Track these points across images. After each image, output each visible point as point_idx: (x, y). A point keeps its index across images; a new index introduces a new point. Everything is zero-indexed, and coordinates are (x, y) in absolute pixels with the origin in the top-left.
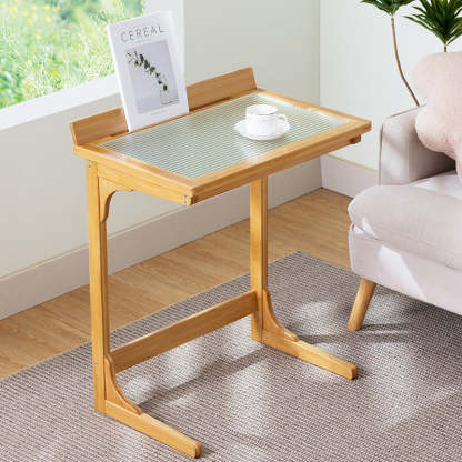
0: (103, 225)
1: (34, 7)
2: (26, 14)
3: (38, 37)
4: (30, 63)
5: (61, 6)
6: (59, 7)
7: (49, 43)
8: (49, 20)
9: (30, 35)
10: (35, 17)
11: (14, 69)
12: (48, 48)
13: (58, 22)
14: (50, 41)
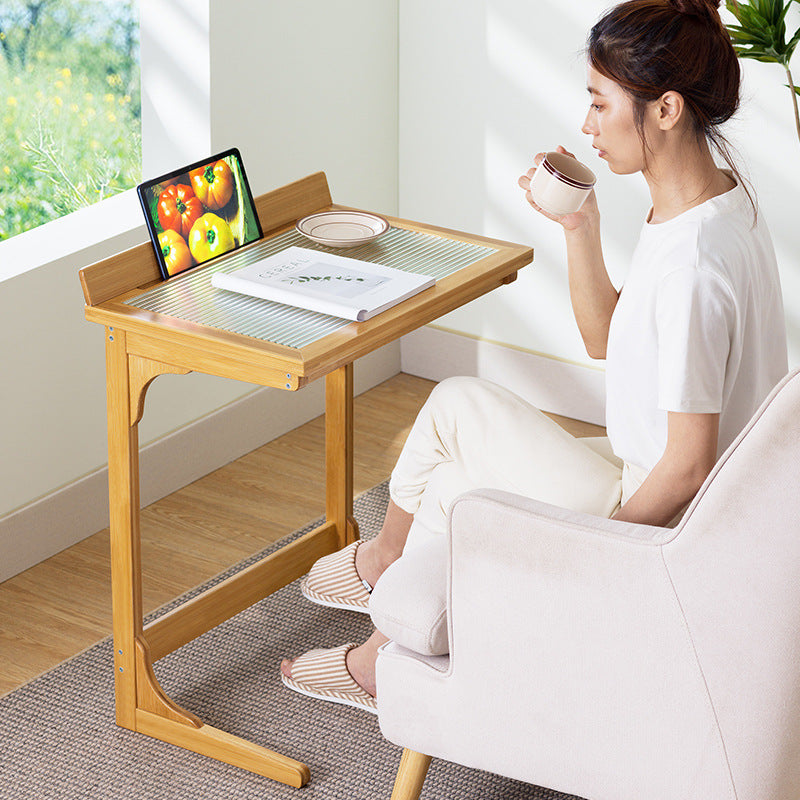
0: (133, 430)
1: (89, 97)
2: (75, 108)
3: (95, 145)
4: (82, 187)
5: (132, 95)
6: (128, 98)
7: (113, 155)
8: (112, 117)
9: (81, 142)
10: (91, 112)
11: (57, 197)
12: (111, 165)
13: (127, 121)
14: (116, 152)
